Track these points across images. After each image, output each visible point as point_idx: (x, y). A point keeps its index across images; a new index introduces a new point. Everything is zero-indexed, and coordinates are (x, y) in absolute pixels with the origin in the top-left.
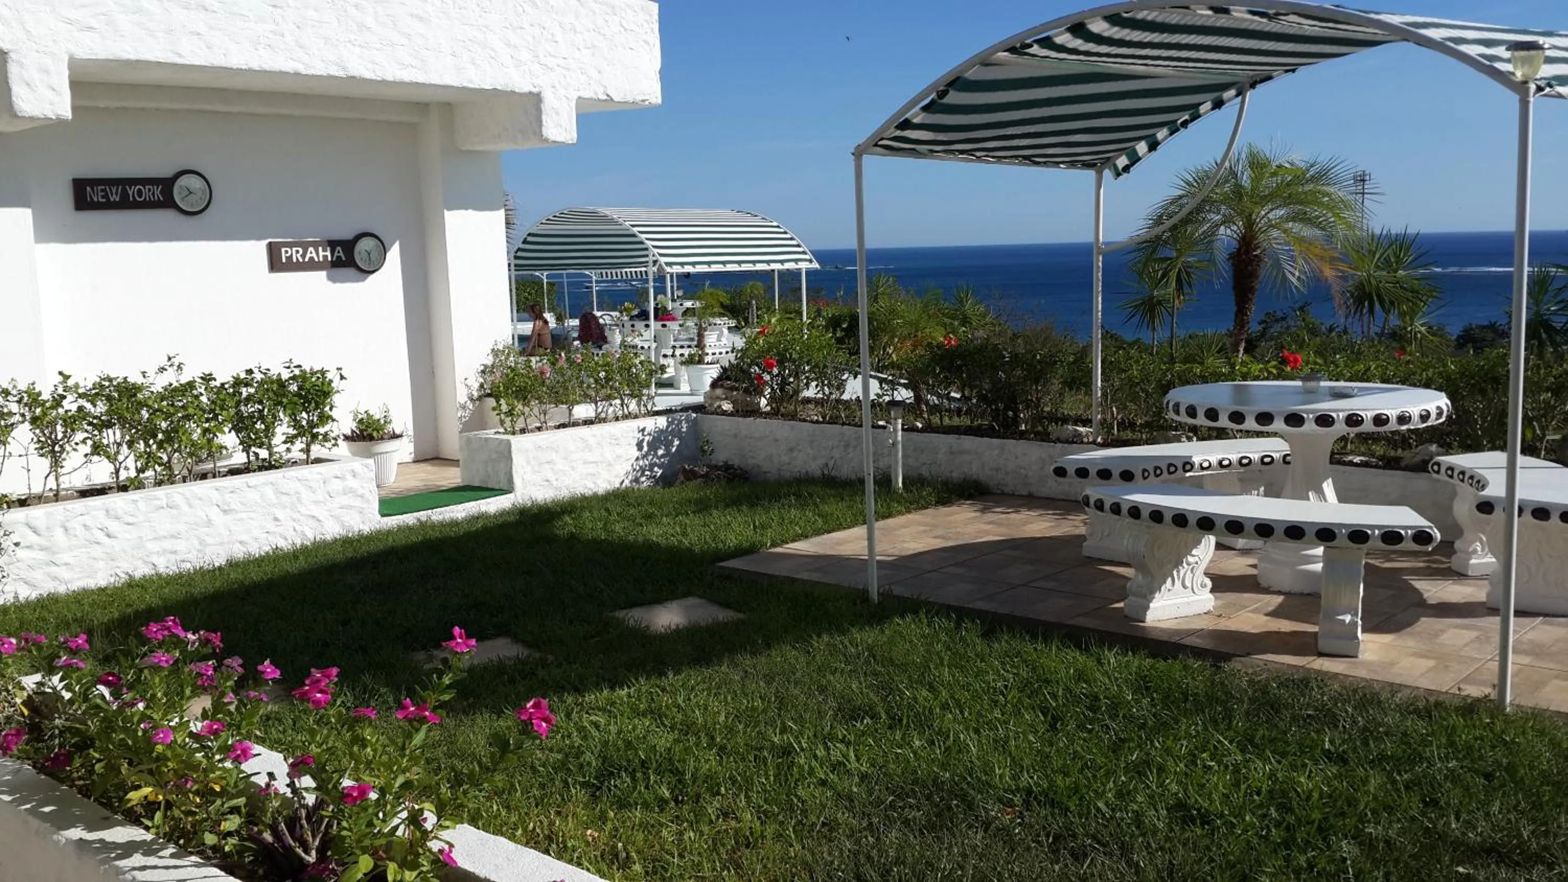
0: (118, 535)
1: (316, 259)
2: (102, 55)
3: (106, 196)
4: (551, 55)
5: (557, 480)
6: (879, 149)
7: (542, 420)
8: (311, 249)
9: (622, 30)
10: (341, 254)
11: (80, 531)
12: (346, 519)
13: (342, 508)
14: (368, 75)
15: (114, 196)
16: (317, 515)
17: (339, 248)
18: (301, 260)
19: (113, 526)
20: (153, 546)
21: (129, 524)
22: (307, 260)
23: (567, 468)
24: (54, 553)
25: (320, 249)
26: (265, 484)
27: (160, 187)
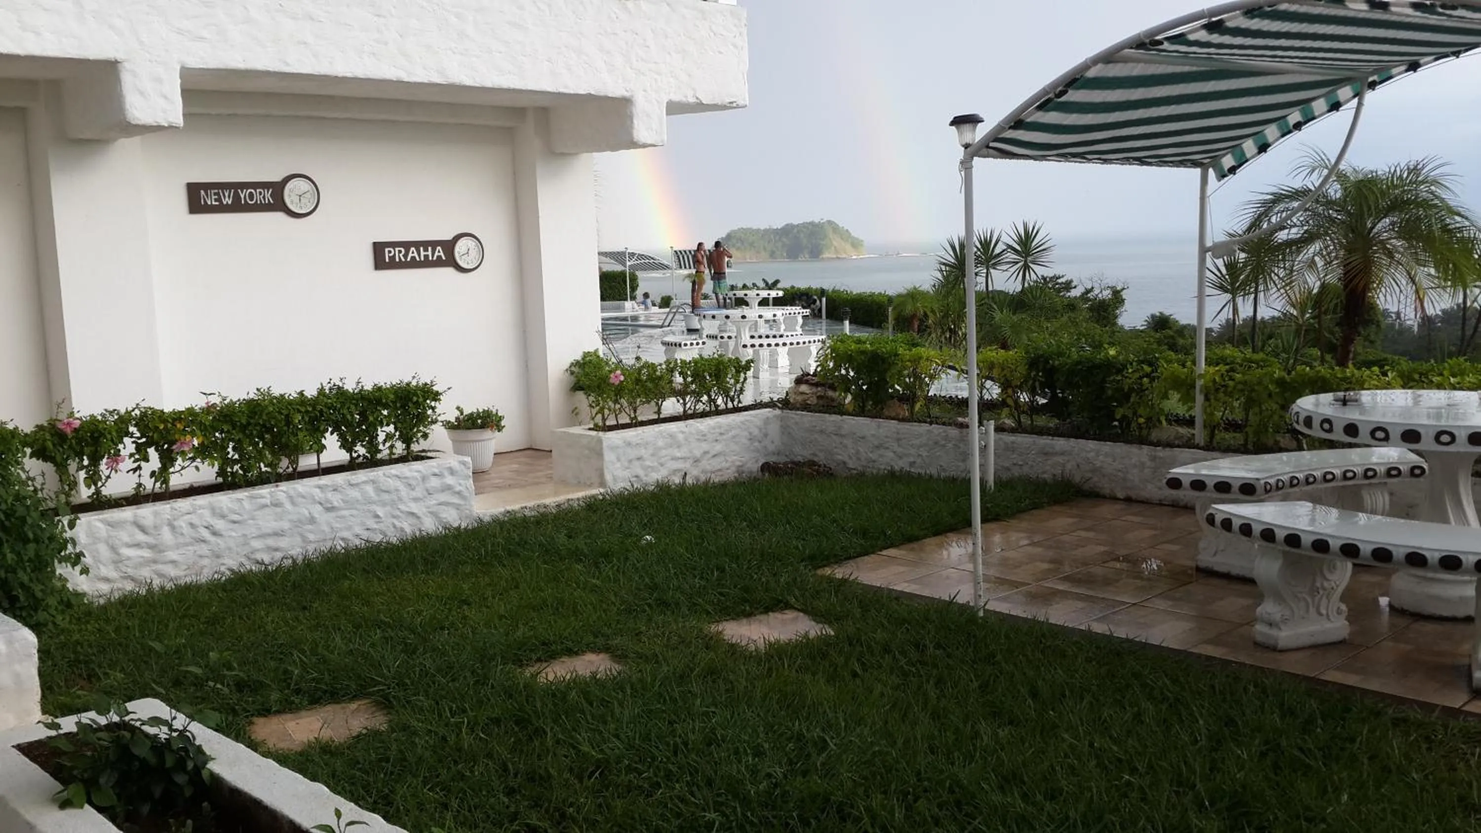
0: (223, 533)
1: (418, 259)
2: (212, 64)
3: (219, 200)
4: (642, 60)
5: (646, 475)
6: (991, 151)
7: (633, 416)
8: (413, 249)
9: (712, 34)
10: (442, 254)
11: (186, 530)
12: (443, 515)
13: (440, 504)
14: (468, 82)
15: (227, 199)
16: (415, 511)
17: (439, 248)
18: (403, 259)
19: (219, 525)
20: (257, 544)
21: (234, 522)
22: (409, 259)
23: (656, 464)
24: (161, 551)
25: (422, 249)
26: (365, 482)
27: (271, 190)
